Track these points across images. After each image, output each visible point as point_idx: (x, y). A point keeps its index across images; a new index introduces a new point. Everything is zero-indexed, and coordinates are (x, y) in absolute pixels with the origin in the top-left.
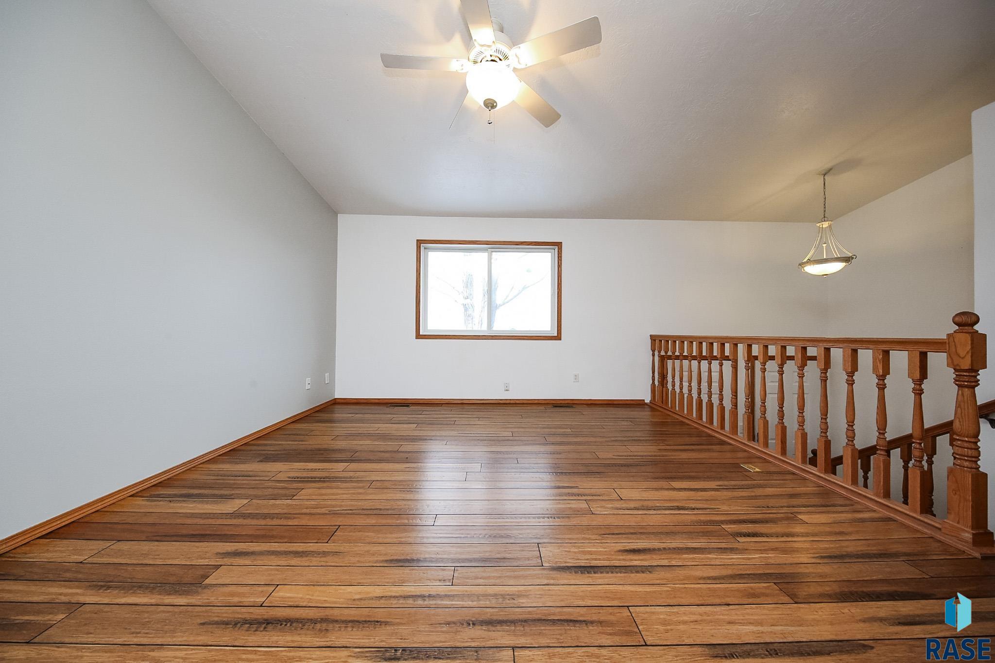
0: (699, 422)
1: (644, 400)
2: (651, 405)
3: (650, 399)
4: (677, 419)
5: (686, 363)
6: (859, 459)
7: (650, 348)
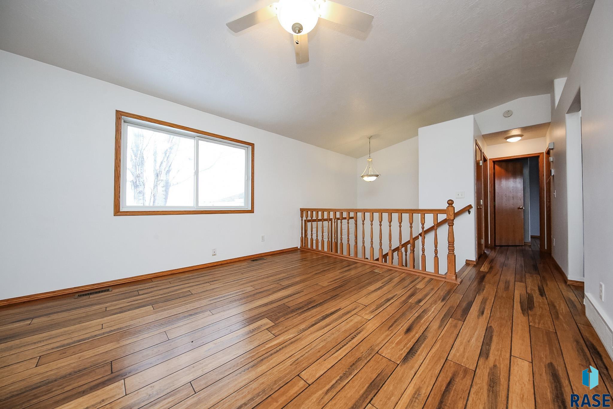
0: (336, 254)
1: (298, 247)
2: (301, 249)
3: (300, 246)
4: (323, 255)
5: (320, 223)
6: (383, 258)
7: (300, 216)
